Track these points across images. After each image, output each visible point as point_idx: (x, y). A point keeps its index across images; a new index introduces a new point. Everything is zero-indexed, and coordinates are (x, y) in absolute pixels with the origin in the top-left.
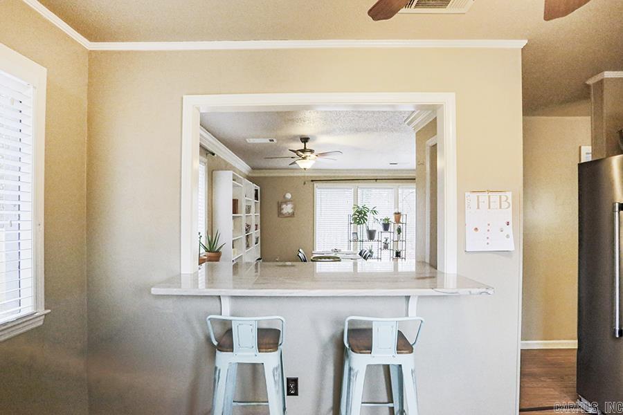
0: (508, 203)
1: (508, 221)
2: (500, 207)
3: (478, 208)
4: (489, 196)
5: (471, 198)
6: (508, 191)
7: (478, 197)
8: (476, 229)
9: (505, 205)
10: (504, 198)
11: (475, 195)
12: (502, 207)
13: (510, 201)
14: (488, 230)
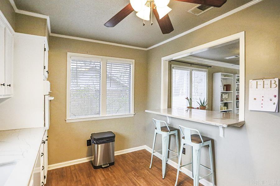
0: (276, 84)
1: (276, 95)
2: (271, 87)
3: (257, 88)
4: (264, 81)
5: (252, 83)
6: (276, 78)
7: (257, 82)
8: (255, 99)
9: (273, 85)
10: (273, 82)
11: (255, 81)
12: (272, 87)
13: (277, 83)
14: (263, 100)
